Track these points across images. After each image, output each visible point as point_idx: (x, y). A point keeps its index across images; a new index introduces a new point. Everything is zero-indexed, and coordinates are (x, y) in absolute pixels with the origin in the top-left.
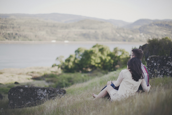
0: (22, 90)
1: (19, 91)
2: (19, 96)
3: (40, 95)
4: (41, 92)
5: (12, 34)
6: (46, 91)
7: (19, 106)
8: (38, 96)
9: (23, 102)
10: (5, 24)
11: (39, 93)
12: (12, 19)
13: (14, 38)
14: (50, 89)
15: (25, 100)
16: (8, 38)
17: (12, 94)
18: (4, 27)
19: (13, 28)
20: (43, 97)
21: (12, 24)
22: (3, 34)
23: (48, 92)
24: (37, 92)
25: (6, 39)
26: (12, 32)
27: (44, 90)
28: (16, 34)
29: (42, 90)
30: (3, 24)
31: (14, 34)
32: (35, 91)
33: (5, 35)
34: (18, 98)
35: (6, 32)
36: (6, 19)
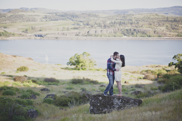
0: (101, 98)
1: (98, 98)
2: (98, 103)
3: (115, 104)
4: (117, 101)
5: (130, 30)
6: (120, 100)
7: (98, 112)
8: (114, 104)
9: (101, 108)
10: (123, 20)
11: (114, 102)
12: (130, 14)
13: (133, 34)
14: (124, 99)
15: (103, 107)
16: (126, 34)
17: (93, 101)
18: (122, 23)
19: (131, 24)
20: (118, 106)
21: (130, 20)
22: (121, 30)
23: (122, 102)
24: (113, 101)
25: (124, 35)
26: (130, 28)
27: (119, 100)
28: (135, 30)
29: (117, 99)
30: (121, 20)
31: (132, 30)
32: (112, 99)
33: (123, 31)
34: (97, 105)
35: (124, 28)
36: (124, 14)
